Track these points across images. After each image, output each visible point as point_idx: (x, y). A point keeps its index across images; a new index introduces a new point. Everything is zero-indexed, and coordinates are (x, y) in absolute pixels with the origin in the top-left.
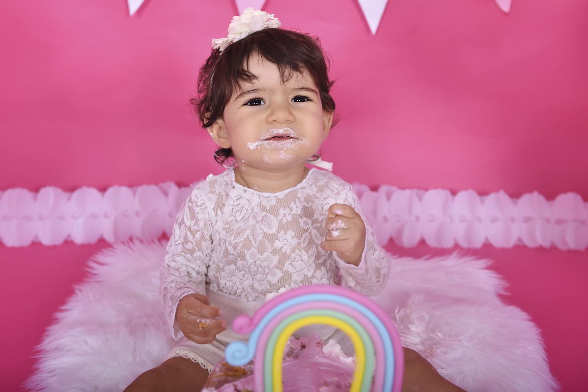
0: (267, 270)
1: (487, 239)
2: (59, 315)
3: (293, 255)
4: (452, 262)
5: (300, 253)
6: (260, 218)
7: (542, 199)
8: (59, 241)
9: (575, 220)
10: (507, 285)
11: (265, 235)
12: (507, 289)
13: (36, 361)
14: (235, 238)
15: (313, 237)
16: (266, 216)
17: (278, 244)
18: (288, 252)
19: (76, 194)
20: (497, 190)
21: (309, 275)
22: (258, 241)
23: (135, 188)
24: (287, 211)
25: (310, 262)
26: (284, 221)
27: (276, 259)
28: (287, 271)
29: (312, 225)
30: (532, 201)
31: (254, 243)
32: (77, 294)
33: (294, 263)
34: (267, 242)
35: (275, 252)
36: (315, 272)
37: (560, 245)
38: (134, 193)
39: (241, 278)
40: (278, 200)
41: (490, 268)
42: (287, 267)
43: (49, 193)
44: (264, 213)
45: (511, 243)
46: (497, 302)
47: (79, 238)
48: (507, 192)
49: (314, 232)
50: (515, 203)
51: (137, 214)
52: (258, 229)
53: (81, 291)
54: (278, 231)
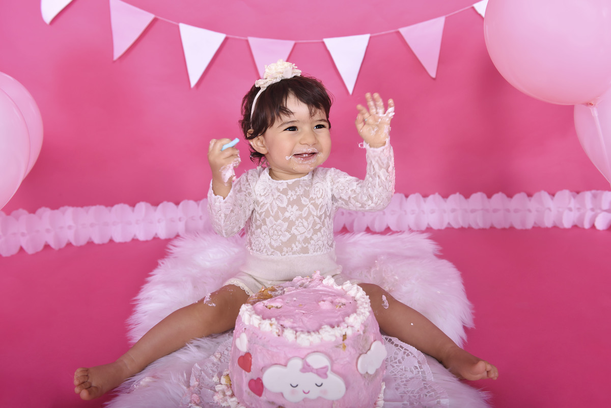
0: (280, 233)
1: (428, 224)
2: (149, 279)
3: (297, 222)
4: (405, 236)
5: (302, 221)
6: (275, 197)
7: (462, 197)
8: (150, 238)
9: (482, 209)
10: (441, 248)
11: (279, 207)
12: (441, 251)
13: (134, 306)
14: (260, 209)
15: (311, 210)
16: (280, 195)
17: (287, 214)
18: (294, 220)
19: (160, 206)
20: (434, 193)
21: (309, 236)
22: (274, 212)
23: (198, 202)
24: (293, 193)
25: (309, 228)
26: (291, 199)
27: (286, 225)
28: (294, 234)
29: (310, 202)
30: (456, 199)
31: (271, 213)
32: (160, 265)
33: (298, 228)
34: (280, 213)
35: (285, 220)
36: (313, 235)
37: (474, 226)
38: (198, 205)
39: (263, 238)
40: (288, 185)
41: (430, 238)
42: (294, 231)
43: (142, 206)
44: (279, 194)
45: (443, 227)
46: (435, 258)
47: (163, 235)
48: (440, 194)
49: (311, 206)
50: (445, 201)
51: (201, 217)
52: (275, 204)
53: (163, 263)
54: (287, 206)
